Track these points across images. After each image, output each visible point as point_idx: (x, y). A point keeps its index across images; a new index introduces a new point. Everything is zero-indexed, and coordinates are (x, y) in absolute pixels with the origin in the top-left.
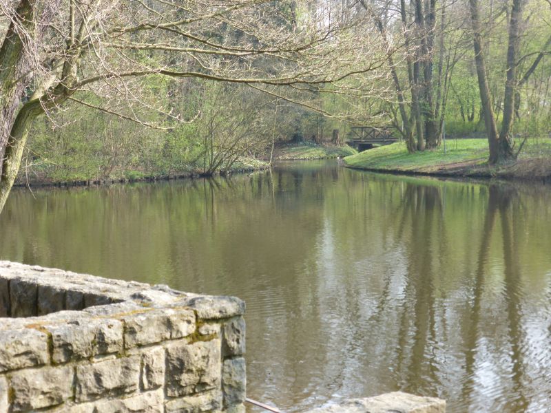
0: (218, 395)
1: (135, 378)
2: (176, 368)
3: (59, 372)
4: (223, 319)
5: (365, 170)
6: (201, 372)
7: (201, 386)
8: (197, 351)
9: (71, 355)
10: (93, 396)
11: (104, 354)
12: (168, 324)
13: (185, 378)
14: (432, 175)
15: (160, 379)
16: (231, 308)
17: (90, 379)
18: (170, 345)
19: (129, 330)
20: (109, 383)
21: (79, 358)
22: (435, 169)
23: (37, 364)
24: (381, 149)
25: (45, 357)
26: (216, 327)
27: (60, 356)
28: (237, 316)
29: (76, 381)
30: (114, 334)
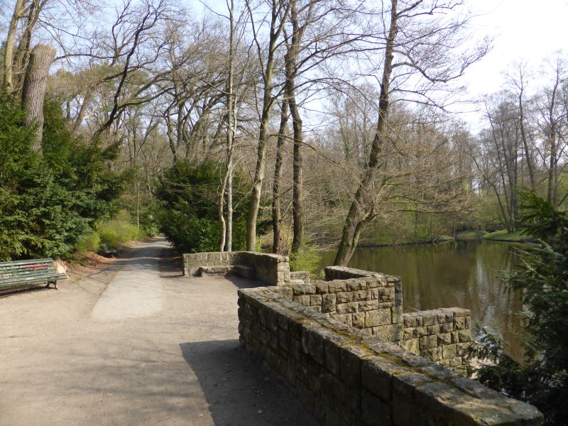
0: (394, 303)
1: (370, 296)
2: (381, 294)
3: (349, 293)
4: (395, 282)
5: (491, 240)
6: (389, 296)
7: (389, 300)
8: (387, 290)
9: (352, 289)
10: (358, 300)
11: (361, 289)
12: (379, 282)
13: (384, 297)
14: (518, 241)
15: (377, 297)
16: (397, 279)
17: (357, 295)
18: (379, 288)
19: (368, 284)
20: (362, 297)
21: (354, 290)
22: (519, 239)
23: (343, 291)
24: (498, 232)
25: (345, 289)
26: (393, 284)
27: (349, 289)
28: (399, 281)
29: (354, 296)
30: (364, 284)
